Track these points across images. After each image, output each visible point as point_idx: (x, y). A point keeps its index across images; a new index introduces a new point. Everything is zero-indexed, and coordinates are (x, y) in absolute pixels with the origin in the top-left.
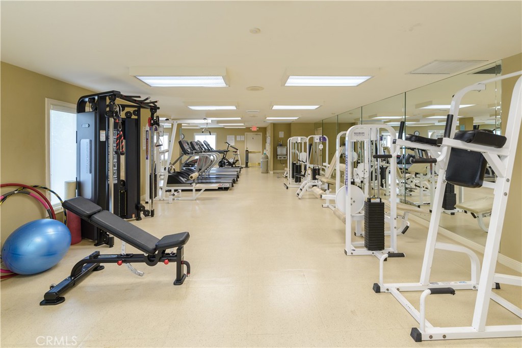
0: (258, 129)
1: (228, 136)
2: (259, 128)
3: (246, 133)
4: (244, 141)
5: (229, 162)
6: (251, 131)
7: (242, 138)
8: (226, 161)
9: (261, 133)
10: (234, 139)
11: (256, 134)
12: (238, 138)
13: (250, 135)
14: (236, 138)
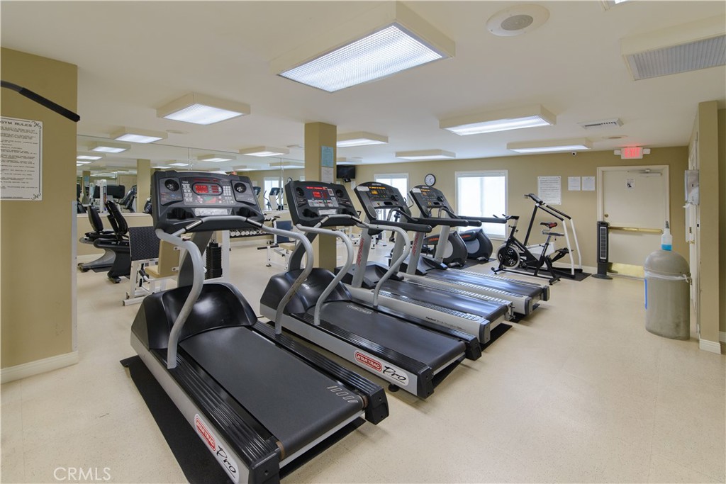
0: (648, 151)
1: (540, 179)
2: (653, 150)
3: (600, 170)
4: (594, 193)
5: (527, 253)
6: (619, 162)
7: (588, 184)
8: (517, 249)
9: (666, 169)
10: (559, 186)
11: (644, 172)
12: (574, 184)
13: (616, 175)
14: (564, 185)
